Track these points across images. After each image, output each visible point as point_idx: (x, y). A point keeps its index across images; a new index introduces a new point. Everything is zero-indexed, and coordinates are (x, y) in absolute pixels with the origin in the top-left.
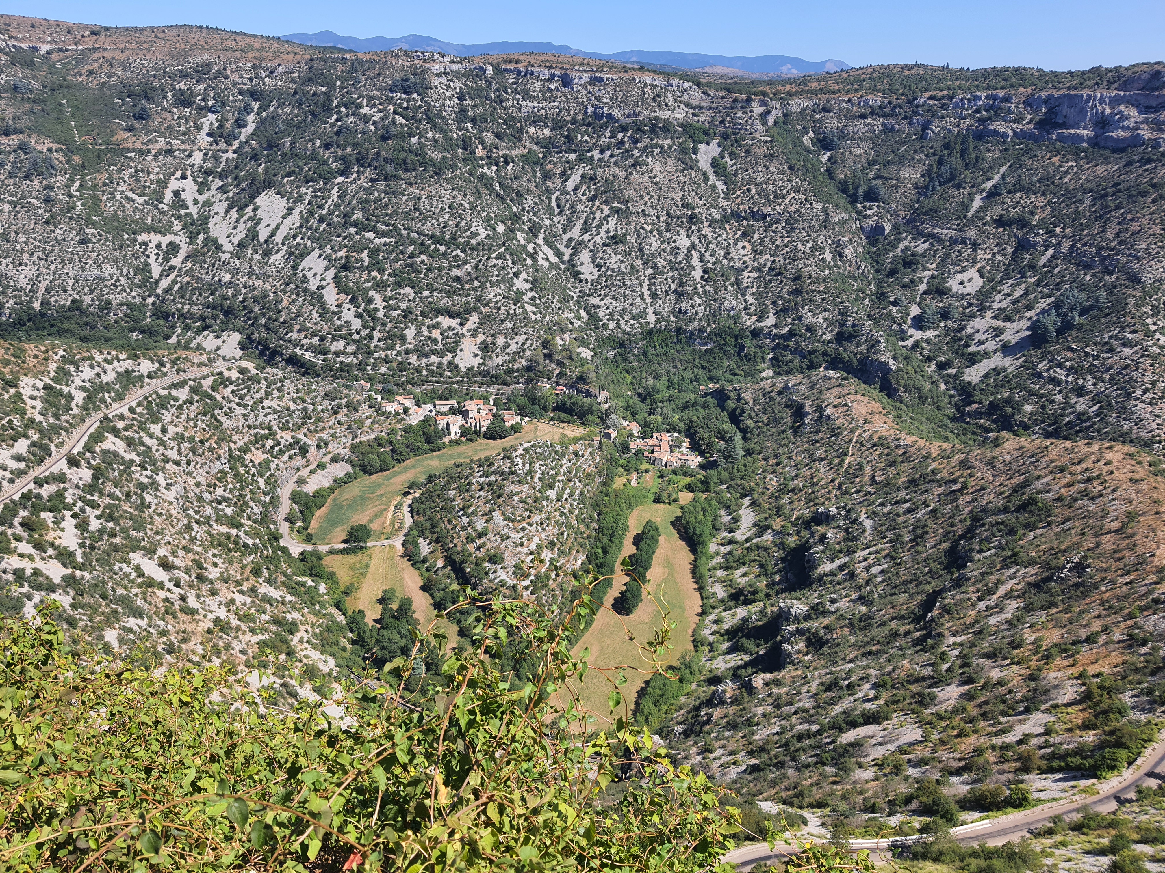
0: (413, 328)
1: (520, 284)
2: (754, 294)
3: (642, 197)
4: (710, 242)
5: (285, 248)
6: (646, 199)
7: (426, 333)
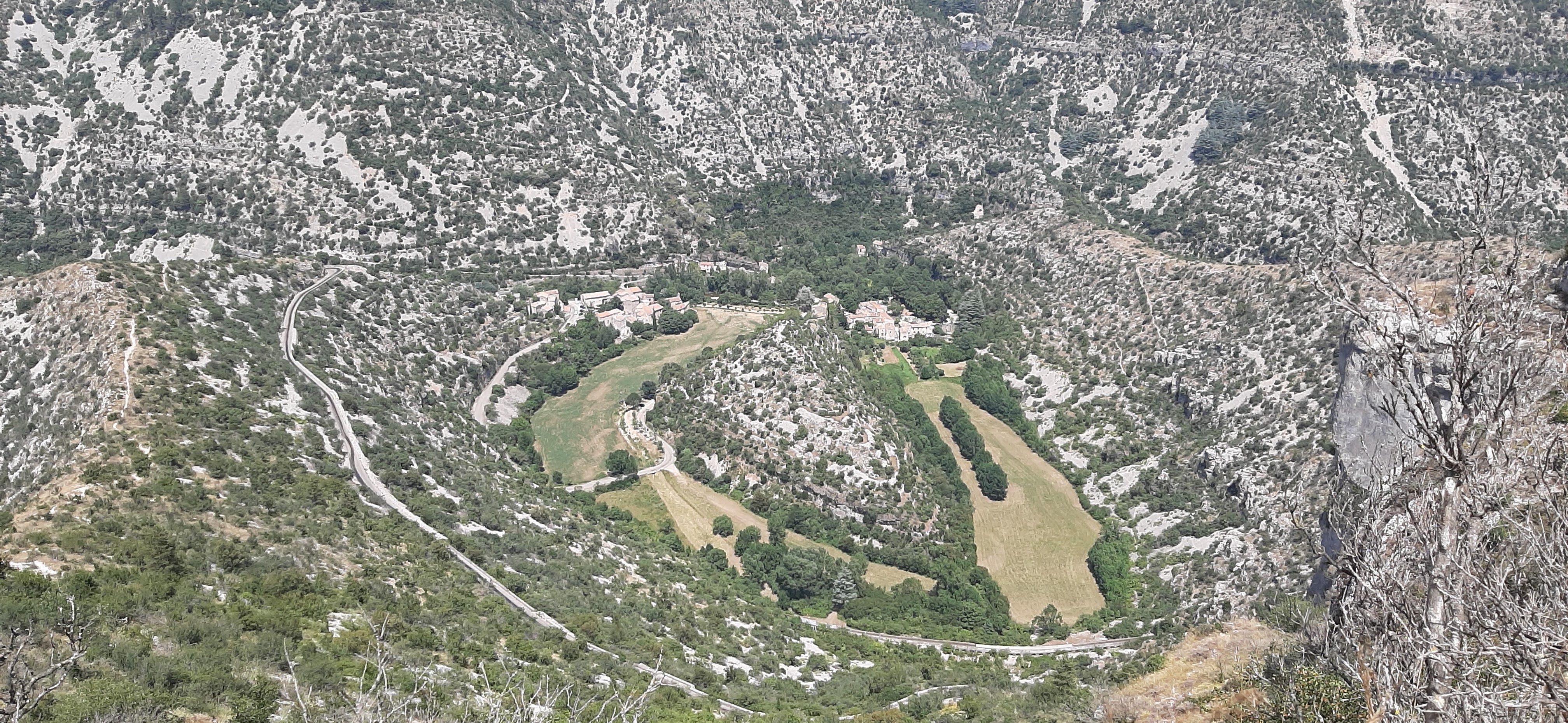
0: (488, 204)
1: (606, 138)
2: (870, 130)
3: (709, 18)
4: (803, 72)
5: (243, 111)
6: (715, 19)
7: (508, 210)
